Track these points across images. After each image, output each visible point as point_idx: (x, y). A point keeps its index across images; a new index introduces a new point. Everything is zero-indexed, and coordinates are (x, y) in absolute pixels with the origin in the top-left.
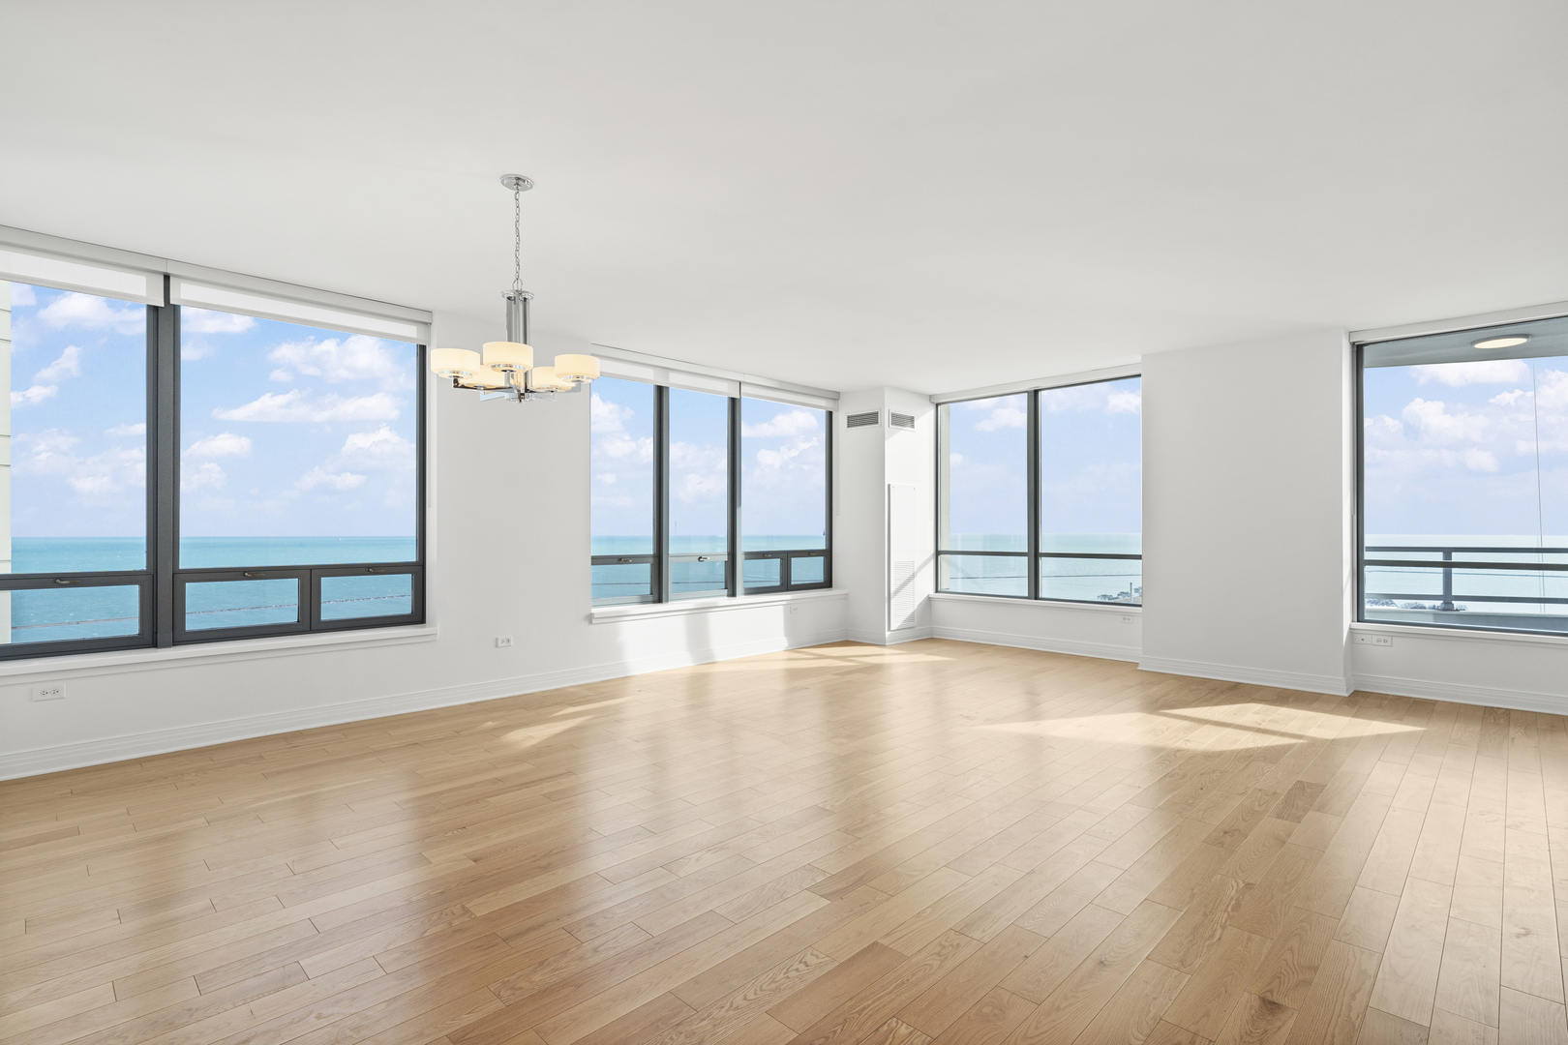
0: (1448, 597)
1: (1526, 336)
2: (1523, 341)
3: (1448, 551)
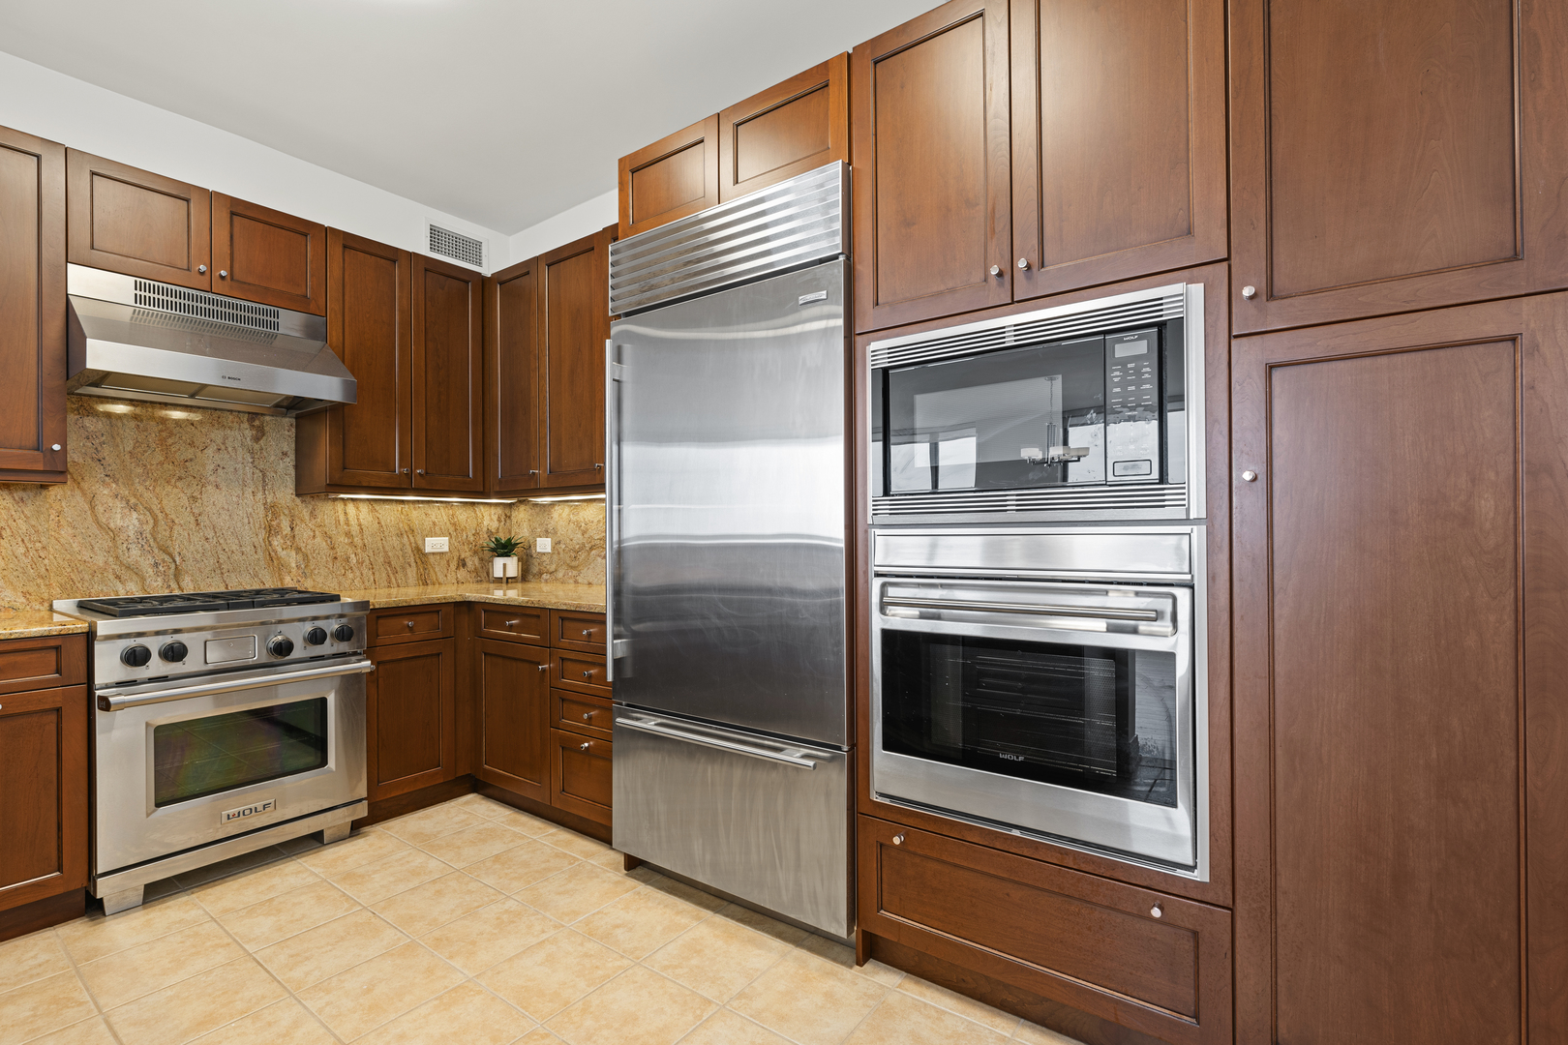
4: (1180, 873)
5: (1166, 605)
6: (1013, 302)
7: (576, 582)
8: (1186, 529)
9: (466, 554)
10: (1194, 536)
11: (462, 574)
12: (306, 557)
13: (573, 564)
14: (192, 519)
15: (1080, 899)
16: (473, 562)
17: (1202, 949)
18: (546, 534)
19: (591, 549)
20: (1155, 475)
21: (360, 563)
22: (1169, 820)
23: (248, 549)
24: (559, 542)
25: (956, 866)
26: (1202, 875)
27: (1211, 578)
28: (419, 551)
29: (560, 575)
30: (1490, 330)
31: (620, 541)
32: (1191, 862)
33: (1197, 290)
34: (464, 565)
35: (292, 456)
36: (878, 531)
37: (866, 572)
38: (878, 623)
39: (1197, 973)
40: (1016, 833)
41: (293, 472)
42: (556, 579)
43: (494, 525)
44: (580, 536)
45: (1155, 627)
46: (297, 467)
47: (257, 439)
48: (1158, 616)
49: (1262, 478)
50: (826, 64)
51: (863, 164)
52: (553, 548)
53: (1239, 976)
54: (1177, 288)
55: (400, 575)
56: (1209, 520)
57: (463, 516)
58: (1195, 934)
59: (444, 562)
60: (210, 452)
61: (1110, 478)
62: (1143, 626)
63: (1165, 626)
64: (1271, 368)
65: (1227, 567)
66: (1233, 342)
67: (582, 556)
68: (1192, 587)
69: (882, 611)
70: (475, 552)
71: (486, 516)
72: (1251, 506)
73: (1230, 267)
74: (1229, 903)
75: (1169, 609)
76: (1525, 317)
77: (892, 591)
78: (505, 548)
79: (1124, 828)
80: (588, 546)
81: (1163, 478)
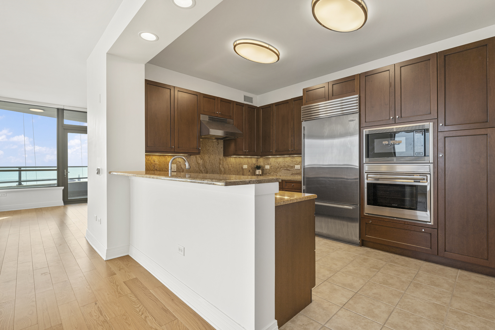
0: (20, 182)
1: (43, 110)
2: (43, 111)
3: (20, 168)
4: (428, 223)
5: (425, 177)
6: (395, 123)
7: (276, 175)
8: (429, 164)
9: (250, 169)
10: (431, 166)
11: (249, 173)
12: (225, 169)
13: (276, 171)
14: (209, 161)
15: (408, 230)
16: (251, 171)
17: (432, 236)
18: (268, 164)
19: (281, 168)
20: (423, 155)
21: (233, 171)
22: (427, 214)
23: (216, 167)
24: (272, 166)
25: (382, 226)
26: (432, 223)
27: (434, 173)
28: (242, 168)
29: (272, 174)
30: (483, 133)
31: (304, 166)
32: (430, 221)
33: (431, 124)
34: (250, 171)
35: (223, 148)
36: (366, 164)
37: (363, 172)
38: (366, 182)
39: (431, 240)
40: (395, 219)
41: (223, 151)
42: (271, 175)
43: (255, 162)
44: (278, 165)
45: (423, 181)
46: (224, 150)
47: (218, 145)
48: (424, 179)
49: (443, 156)
50: (354, 76)
51: (363, 96)
52: (270, 168)
53: (439, 240)
54: (428, 123)
55: (239, 173)
56: (434, 163)
57: (249, 160)
58: (431, 234)
59: (246, 171)
60: (211, 148)
61: (415, 155)
62: (421, 181)
63: (425, 181)
64: (445, 137)
65: (437, 171)
66: (438, 133)
67: (278, 169)
68: (430, 174)
69: (367, 179)
70: (252, 169)
71: (253, 160)
72: (441, 161)
73: (438, 120)
74: (437, 228)
75: (426, 178)
76: (489, 131)
77: (369, 176)
78: (258, 168)
79: (417, 216)
80: (280, 167)
81: (425, 155)
